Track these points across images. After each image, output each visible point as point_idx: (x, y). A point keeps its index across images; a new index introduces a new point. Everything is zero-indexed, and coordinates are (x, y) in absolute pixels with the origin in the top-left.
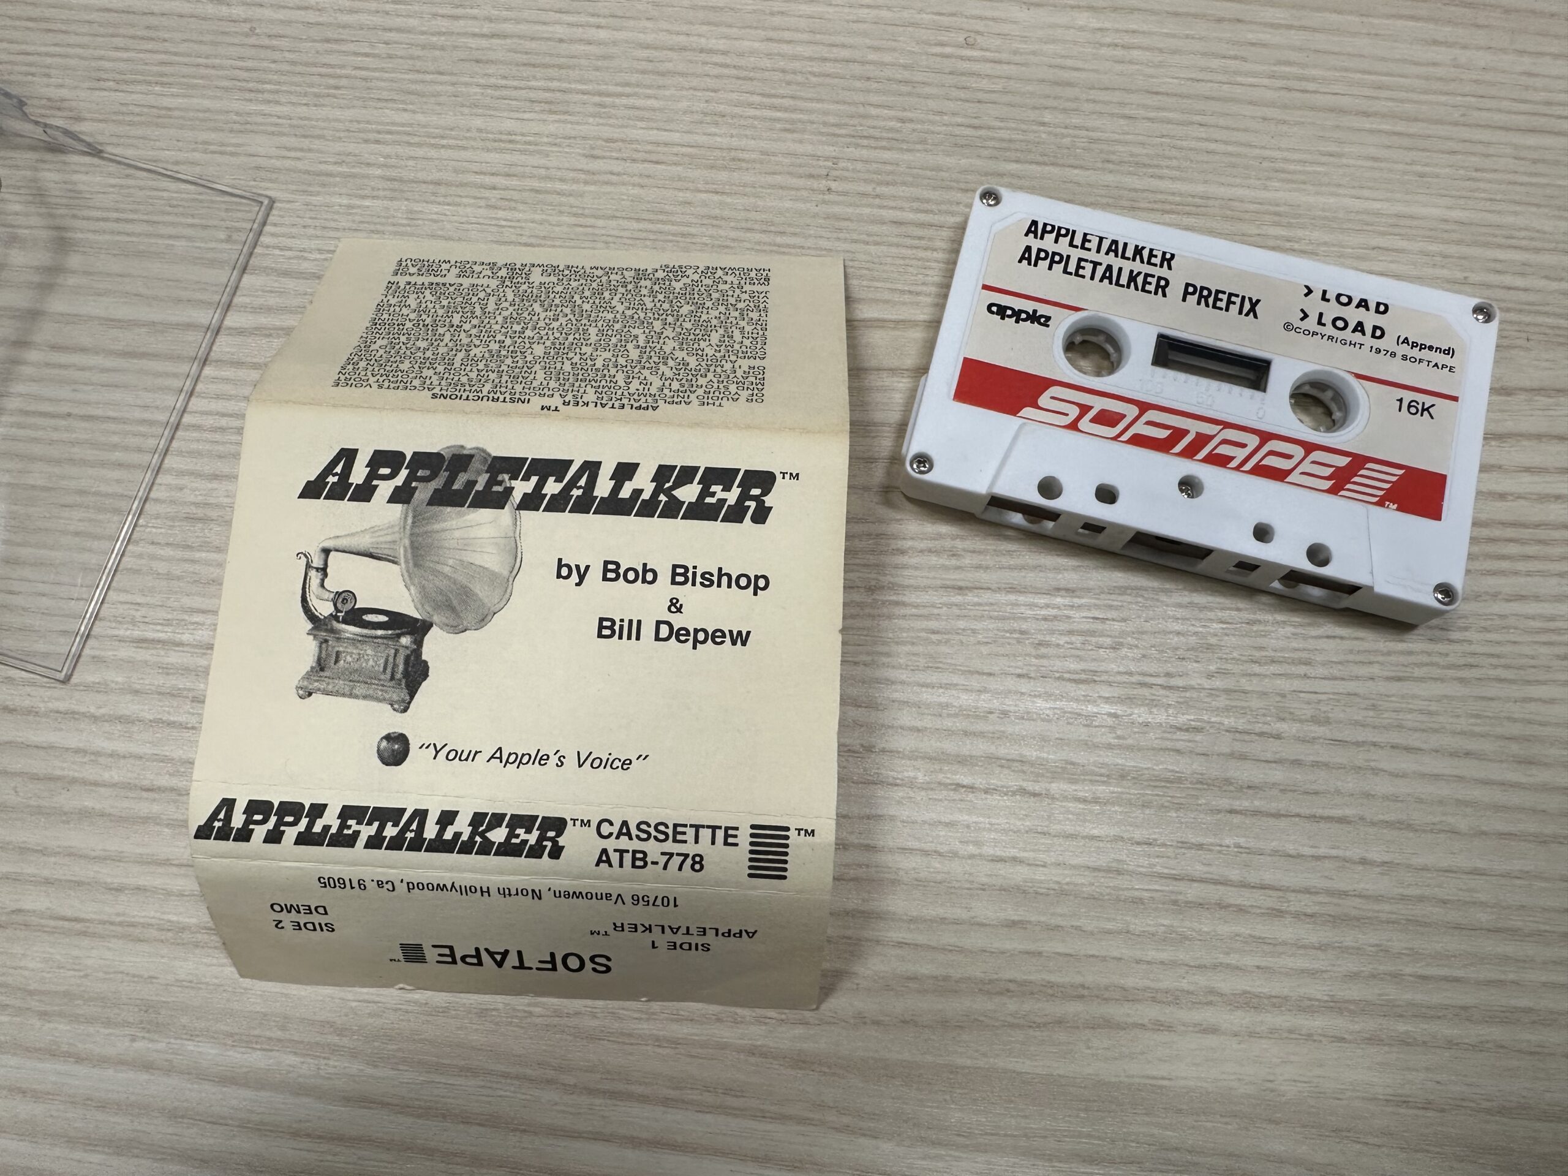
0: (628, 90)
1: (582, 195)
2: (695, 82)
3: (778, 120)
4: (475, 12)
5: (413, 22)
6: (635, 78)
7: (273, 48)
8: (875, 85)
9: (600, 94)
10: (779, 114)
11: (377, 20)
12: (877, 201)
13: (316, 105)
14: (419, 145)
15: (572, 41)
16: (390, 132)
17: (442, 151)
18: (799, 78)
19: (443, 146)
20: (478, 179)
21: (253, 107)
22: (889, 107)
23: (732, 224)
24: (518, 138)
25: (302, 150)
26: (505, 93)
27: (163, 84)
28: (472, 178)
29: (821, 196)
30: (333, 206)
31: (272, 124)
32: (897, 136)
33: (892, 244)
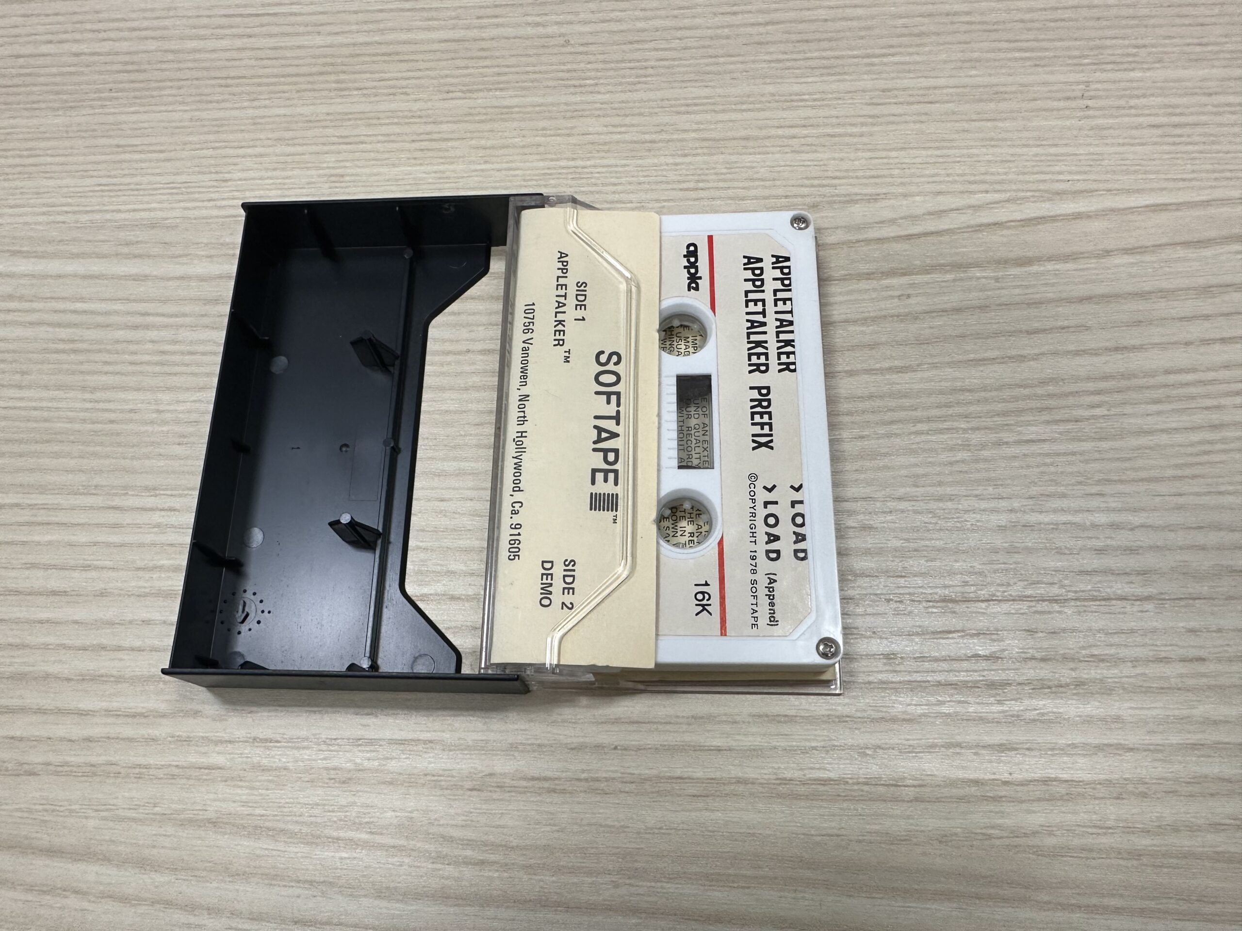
1: (872, 135)
2: (949, 38)
3: (1029, 59)
4: (749, 8)
5: (698, 21)
6: (895, 41)
7: (586, 53)
8: (1105, 23)
9: (868, 56)
10: (1027, 55)
11: (668, 23)
12: (1133, 111)
13: (630, 91)
14: (724, 111)
15: (834, 20)
16: (696, 105)
17: (744, 113)
18: (1037, 25)
19: (743, 110)
20: (780, 132)
21: (578, 98)
22: (1123, 38)
23: (1009, 143)
24: (807, 97)
25: (625, 125)
26: (788, 64)
27: (501, 89)
28: (773, 132)
29: (1082, 113)
30: (661, 165)
31: (596, 109)
32: (1136, 59)
33: (1155, 144)
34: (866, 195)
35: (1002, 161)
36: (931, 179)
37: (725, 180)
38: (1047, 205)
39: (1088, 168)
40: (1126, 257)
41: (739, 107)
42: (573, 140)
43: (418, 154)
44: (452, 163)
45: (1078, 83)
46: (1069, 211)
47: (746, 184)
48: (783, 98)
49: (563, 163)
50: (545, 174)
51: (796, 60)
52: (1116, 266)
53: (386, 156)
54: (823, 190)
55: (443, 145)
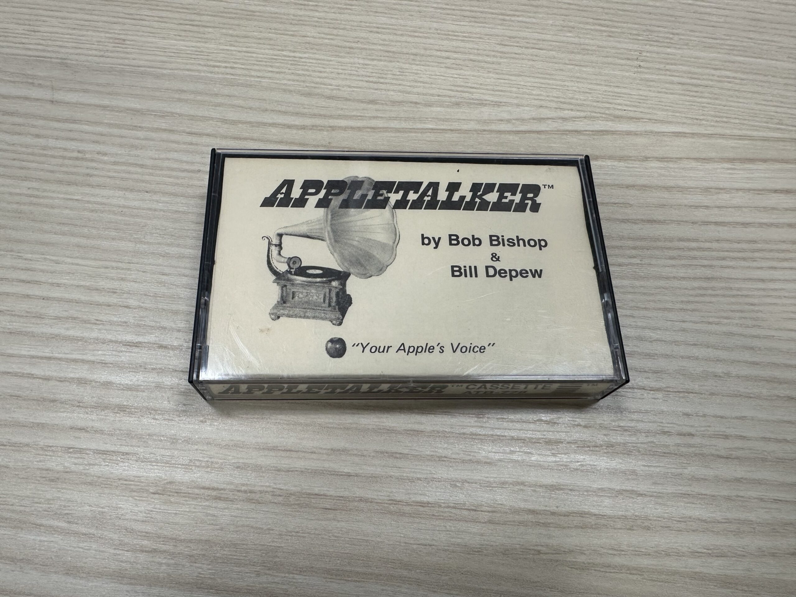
0: (517, 13)
1: (500, 64)
2: (555, 11)
3: (605, 31)
8: (654, 17)
10: (604, 28)
12: (668, 73)
13: (339, 13)
14: (402, 35)
17: (416, 39)
18: (612, 11)
19: (416, 36)
20: (439, 53)
21: (302, 13)
22: (665, 27)
23: (589, 81)
24: (459, 34)
25: (334, 35)
26: (449, 12)
28: (435, 53)
29: (636, 69)
30: (354, 64)
31: (314, 22)
32: (672, 41)
33: (680, 95)
34: (492, 101)
35: (583, 92)
36: (536, 97)
37: (397, 79)
38: (610, 123)
39: (638, 104)
40: (659, 163)
41: (412, 34)
42: (295, 39)
43: (183, 34)
44: (206, 42)
45: (635, 51)
46: (624, 129)
47: (412, 84)
48: (443, 32)
49: (285, 53)
50: (272, 59)
51: (454, 10)
52: (652, 168)
53: (159, 31)
54: (465, 95)
55: (202, 30)
